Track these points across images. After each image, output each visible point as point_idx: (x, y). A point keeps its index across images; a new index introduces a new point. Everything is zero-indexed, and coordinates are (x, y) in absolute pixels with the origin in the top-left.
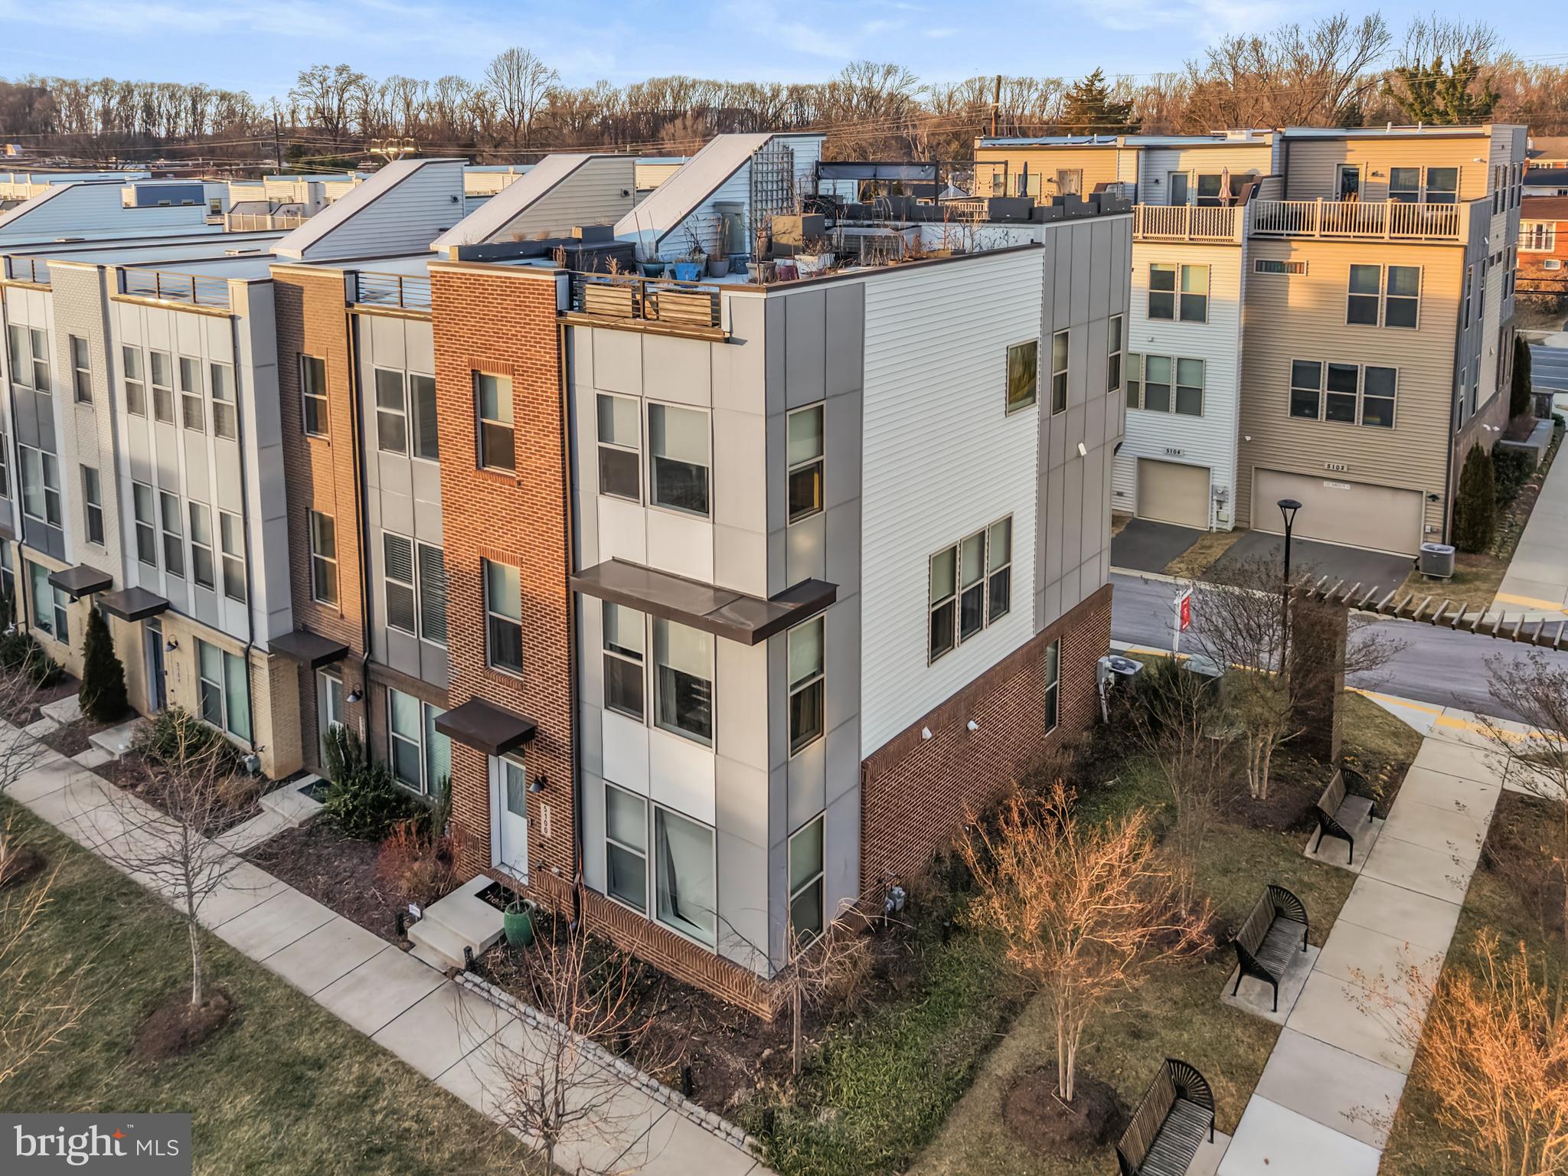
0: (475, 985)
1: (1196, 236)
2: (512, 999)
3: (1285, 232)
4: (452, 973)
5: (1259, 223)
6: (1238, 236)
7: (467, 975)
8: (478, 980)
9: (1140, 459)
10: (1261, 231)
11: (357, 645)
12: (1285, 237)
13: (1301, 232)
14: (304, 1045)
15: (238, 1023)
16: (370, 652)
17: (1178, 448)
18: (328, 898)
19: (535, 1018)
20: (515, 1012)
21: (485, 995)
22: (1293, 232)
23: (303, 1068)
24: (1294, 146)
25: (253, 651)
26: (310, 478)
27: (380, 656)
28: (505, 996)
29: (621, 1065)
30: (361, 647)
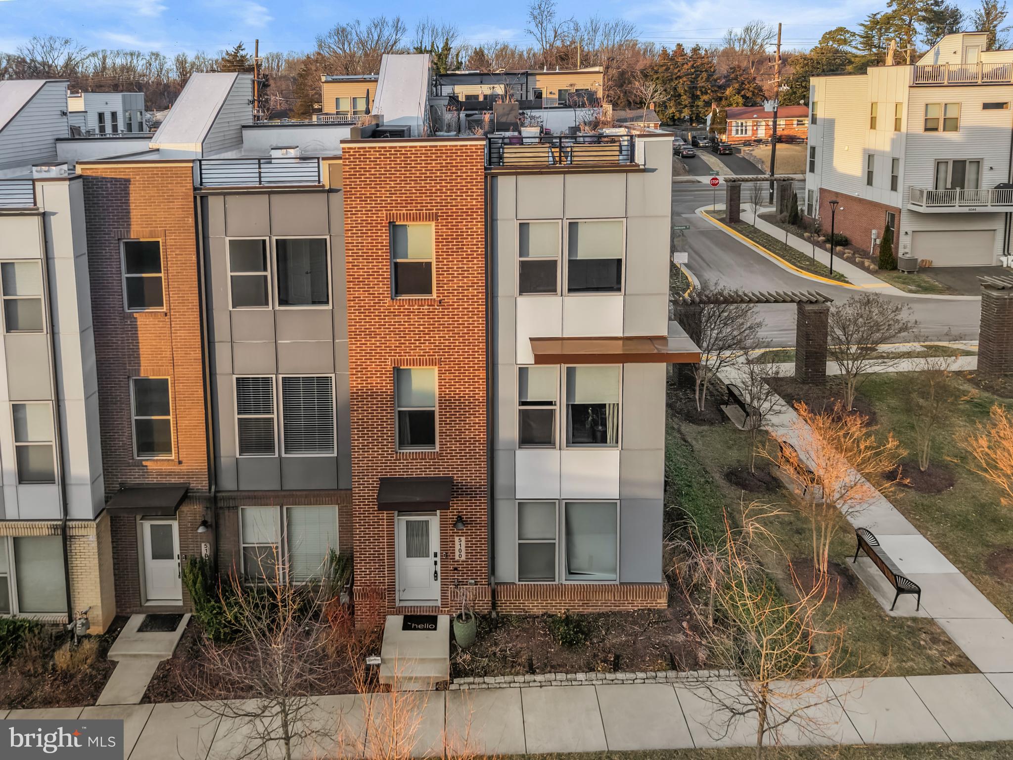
0: (469, 684)
2: (508, 678)
4: (441, 687)
7: (455, 681)
8: (471, 679)
11: (199, 483)
19: (535, 681)
20: (517, 685)
21: (484, 686)
25: (71, 524)
27: (228, 484)
28: (500, 679)
29: (620, 675)
30: (206, 483)
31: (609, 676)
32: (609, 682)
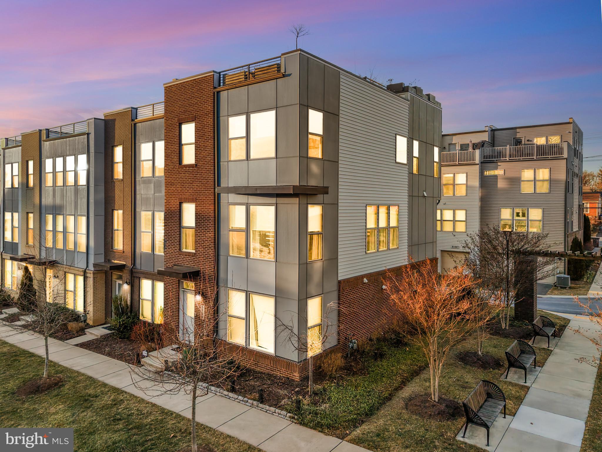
0: (169, 375)
1: (461, 162)
3: (495, 159)
4: (159, 372)
5: (485, 157)
6: (477, 161)
7: (166, 372)
8: (170, 373)
9: (442, 251)
10: (486, 160)
11: (129, 264)
12: (495, 161)
13: (502, 159)
14: (91, 391)
15: (63, 385)
16: (134, 265)
17: (456, 245)
18: (109, 355)
22: (498, 159)
23: (89, 397)
24: (496, 132)
25: (87, 271)
26: (114, 197)
27: (138, 265)
29: (231, 395)
31: (226, 393)
32: (223, 395)
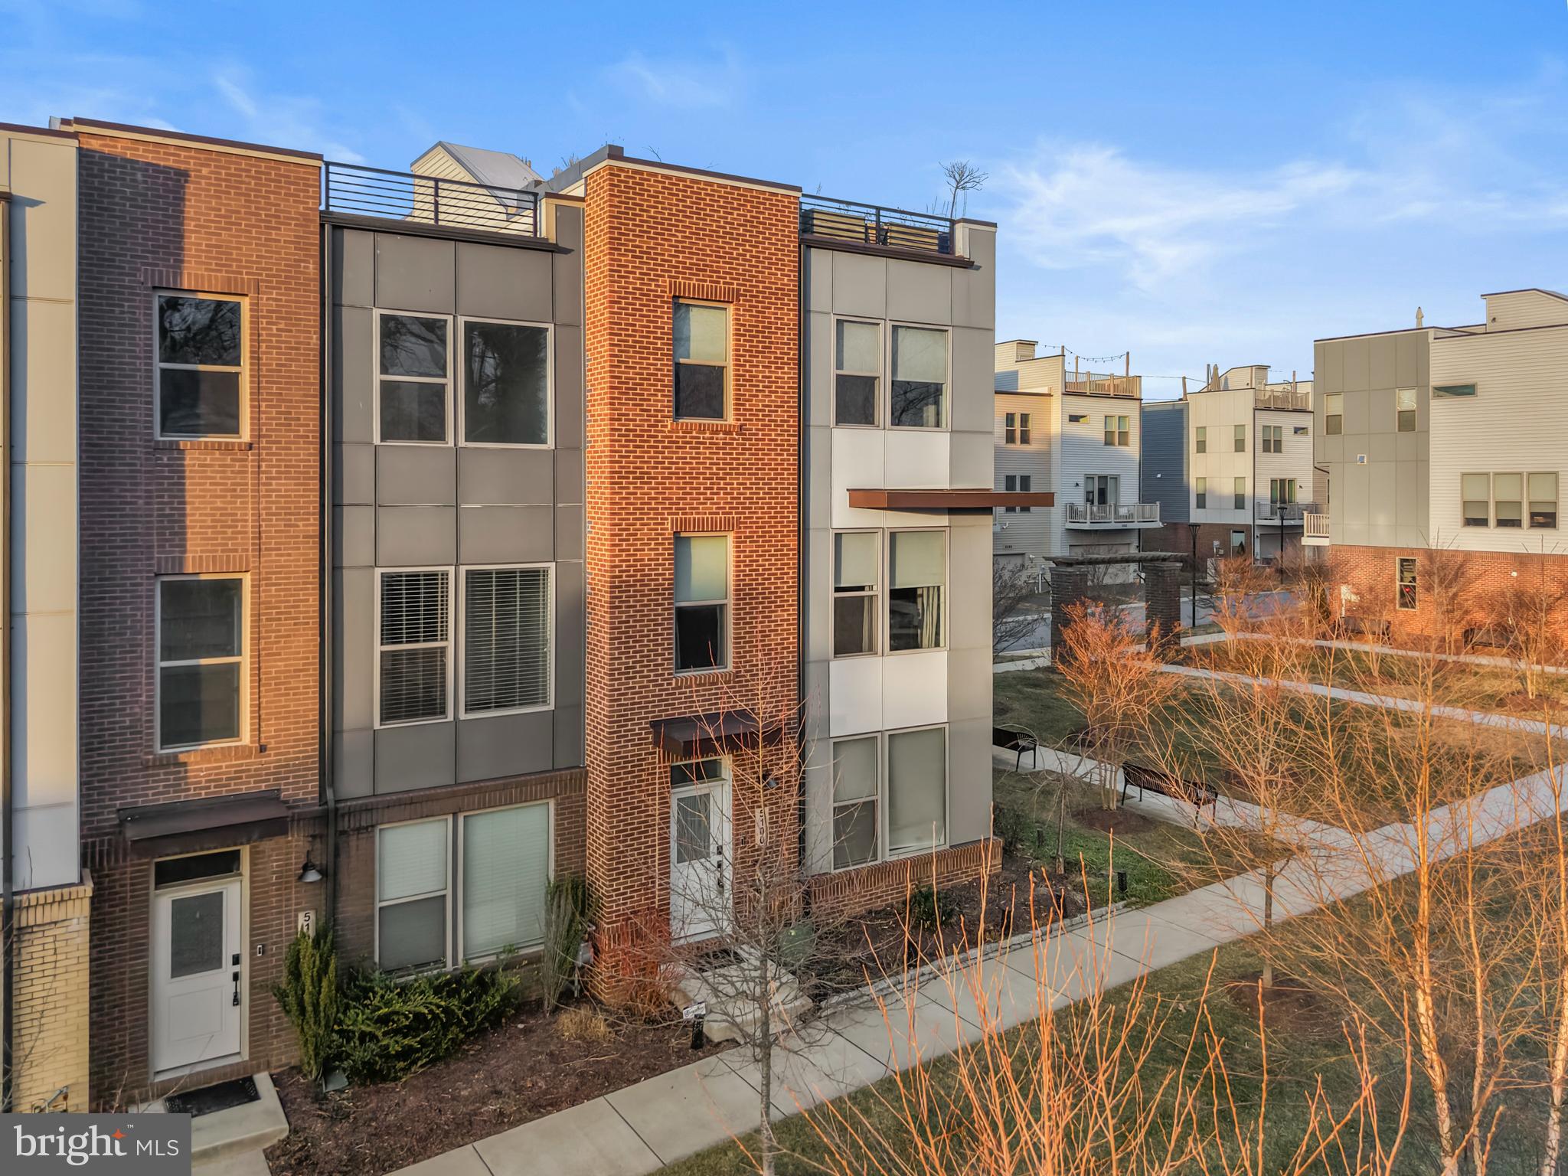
4: (808, 1019)
30: (313, 786)
